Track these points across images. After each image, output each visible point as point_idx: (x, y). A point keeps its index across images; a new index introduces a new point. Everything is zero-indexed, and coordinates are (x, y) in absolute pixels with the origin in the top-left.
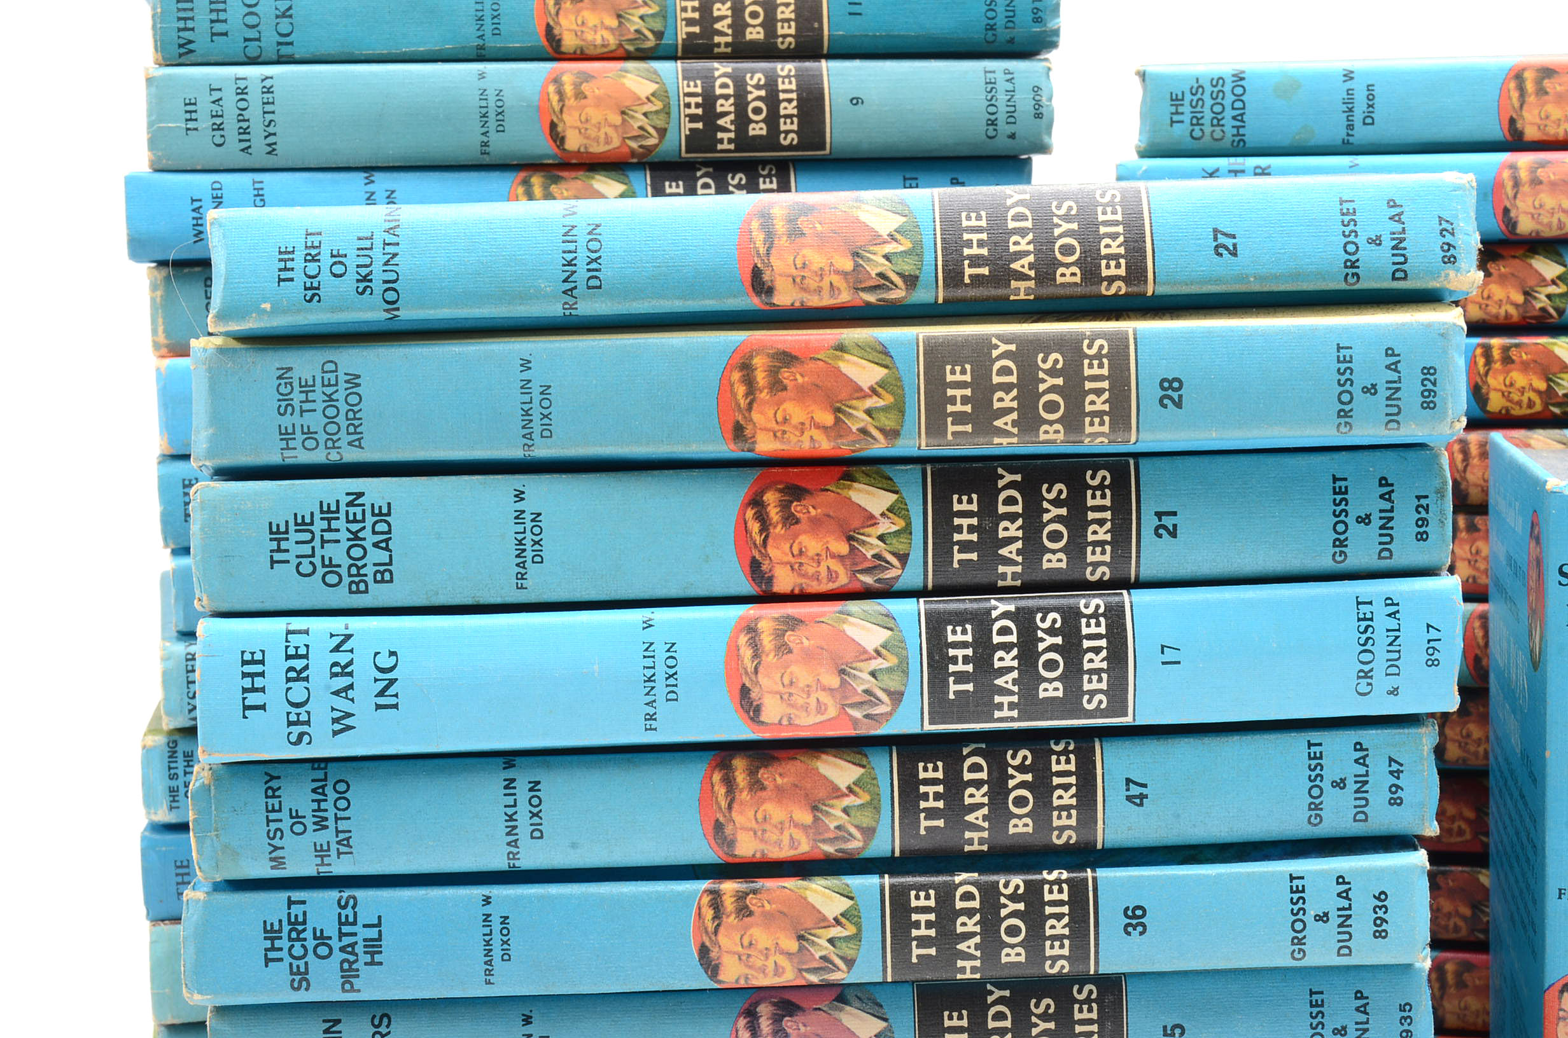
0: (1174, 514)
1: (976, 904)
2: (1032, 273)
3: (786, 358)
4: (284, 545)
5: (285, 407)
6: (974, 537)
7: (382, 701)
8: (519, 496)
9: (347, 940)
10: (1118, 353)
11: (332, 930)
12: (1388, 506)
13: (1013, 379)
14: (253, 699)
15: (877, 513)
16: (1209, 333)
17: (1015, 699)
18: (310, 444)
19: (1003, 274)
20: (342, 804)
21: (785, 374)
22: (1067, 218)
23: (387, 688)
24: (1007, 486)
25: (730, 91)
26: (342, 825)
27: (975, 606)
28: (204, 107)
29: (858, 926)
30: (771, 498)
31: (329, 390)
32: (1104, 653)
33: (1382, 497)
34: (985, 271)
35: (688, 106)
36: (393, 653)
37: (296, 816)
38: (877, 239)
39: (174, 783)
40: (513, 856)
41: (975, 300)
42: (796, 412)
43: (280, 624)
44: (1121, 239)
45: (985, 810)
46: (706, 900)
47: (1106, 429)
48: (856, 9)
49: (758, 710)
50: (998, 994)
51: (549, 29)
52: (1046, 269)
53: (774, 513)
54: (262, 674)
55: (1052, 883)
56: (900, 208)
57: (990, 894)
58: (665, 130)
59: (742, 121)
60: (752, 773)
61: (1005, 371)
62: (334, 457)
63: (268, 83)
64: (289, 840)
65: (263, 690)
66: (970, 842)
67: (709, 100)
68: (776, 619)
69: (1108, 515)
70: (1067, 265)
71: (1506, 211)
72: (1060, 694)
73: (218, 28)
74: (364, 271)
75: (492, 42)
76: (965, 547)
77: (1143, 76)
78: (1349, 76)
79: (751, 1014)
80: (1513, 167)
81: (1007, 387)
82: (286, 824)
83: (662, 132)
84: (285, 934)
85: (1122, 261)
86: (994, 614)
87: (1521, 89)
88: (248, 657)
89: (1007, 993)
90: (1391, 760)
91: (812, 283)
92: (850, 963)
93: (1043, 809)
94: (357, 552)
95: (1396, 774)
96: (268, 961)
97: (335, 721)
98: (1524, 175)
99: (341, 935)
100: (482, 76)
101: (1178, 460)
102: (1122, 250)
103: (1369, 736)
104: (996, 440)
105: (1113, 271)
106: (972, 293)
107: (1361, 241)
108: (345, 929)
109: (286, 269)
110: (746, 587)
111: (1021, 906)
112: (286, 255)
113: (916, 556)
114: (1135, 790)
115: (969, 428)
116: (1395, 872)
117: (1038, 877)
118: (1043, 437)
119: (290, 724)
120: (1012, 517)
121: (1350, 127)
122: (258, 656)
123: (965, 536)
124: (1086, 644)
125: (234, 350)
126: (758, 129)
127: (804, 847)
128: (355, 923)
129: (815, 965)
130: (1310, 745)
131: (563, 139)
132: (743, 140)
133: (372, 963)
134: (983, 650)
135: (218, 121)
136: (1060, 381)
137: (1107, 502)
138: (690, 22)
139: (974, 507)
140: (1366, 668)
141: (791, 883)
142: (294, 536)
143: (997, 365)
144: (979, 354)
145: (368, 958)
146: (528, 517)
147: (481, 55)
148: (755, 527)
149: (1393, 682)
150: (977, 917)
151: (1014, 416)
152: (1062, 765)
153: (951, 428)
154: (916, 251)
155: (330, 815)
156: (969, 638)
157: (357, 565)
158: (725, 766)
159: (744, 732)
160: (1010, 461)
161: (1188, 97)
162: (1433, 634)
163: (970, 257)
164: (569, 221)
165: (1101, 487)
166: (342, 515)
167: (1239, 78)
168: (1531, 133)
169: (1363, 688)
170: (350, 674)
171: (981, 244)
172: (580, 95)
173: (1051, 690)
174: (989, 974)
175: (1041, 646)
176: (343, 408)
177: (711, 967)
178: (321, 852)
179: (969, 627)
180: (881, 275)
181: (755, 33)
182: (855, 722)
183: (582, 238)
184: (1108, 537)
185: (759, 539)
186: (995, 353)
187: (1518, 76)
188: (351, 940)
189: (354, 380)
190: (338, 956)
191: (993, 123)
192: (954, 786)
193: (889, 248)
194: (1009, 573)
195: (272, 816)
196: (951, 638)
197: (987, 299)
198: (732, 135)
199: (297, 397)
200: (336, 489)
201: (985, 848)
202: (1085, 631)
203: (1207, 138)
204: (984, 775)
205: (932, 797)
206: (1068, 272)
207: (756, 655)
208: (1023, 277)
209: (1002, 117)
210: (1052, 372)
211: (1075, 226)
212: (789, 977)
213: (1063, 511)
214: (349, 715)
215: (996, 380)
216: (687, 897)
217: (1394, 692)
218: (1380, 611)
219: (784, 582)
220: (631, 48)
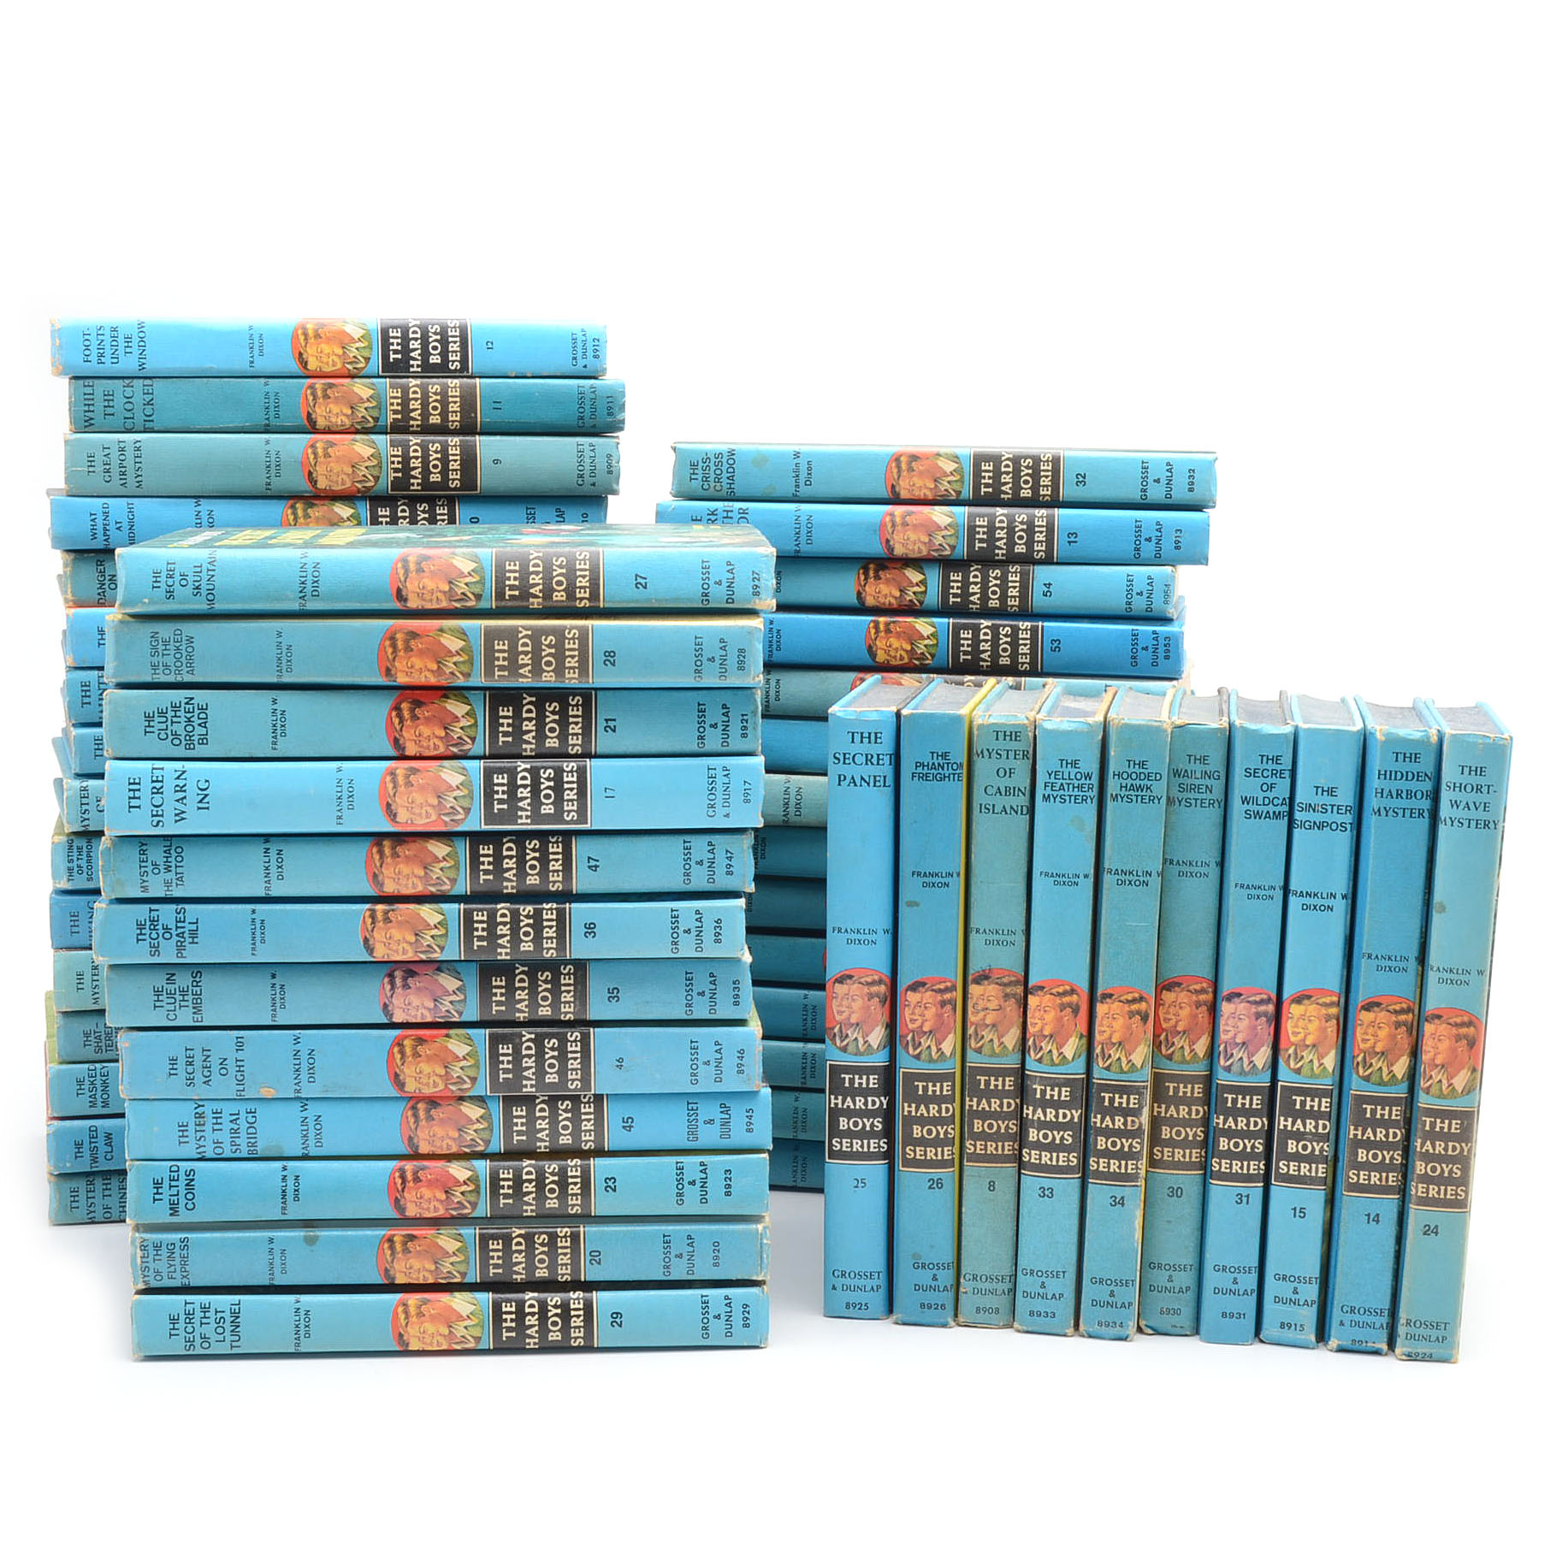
0: (614, 720)
1: (508, 919)
2: (541, 595)
3: (413, 635)
4: (152, 724)
5: (155, 652)
6: (510, 729)
7: (200, 805)
8: (274, 701)
9: (180, 931)
10: (583, 635)
11: (172, 925)
12: (726, 719)
13: (529, 649)
14: (134, 803)
15: (460, 716)
16: (630, 628)
17: (529, 813)
18: (167, 672)
19: (525, 594)
20: (179, 859)
21: (412, 643)
22: (560, 566)
23: (203, 798)
24: (529, 703)
25: (419, 454)
26: (179, 870)
27: (509, 765)
28: (99, 458)
29: (447, 929)
30: (404, 706)
31: (178, 644)
32: (575, 791)
33: (723, 714)
34: (517, 593)
35: (393, 463)
36: (207, 781)
37: (155, 865)
38: (462, 575)
39: (70, 865)
40: (267, 889)
41: (511, 607)
42: (418, 663)
43: (149, 764)
44: (587, 578)
45: (514, 871)
46: (368, 914)
47: (576, 675)
48: (498, 405)
49: (395, 815)
50: (521, 969)
51: (309, 415)
52: (548, 592)
53: (406, 714)
54: (139, 790)
55: (547, 910)
56: (474, 559)
57: (515, 915)
58: (378, 477)
59: (426, 472)
60: (393, 848)
61: (525, 645)
62: (179, 679)
63: (138, 445)
64: (151, 877)
65: (139, 798)
66: (507, 888)
67: (406, 459)
68: (406, 769)
69: (580, 720)
70: (559, 591)
71: (888, 541)
72: (552, 811)
73: (109, 410)
74: (197, 584)
75: (274, 422)
76: (506, 734)
77: (674, 449)
78: (797, 455)
79: (391, 976)
80: (892, 515)
81: (526, 653)
82: (149, 869)
83: (377, 479)
84: (147, 927)
85: (588, 590)
86: (519, 769)
87: (899, 467)
88: (132, 781)
89: (526, 969)
90: (727, 851)
91: (427, 597)
92: (442, 948)
93: (544, 872)
94: (190, 728)
95: (730, 858)
96: (138, 940)
97: (176, 815)
98: (898, 520)
99: (177, 927)
100: (267, 442)
101: (617, 692)
102: (588, 584)
103: (716, 839)
104: (521, 680)
105: (582, 595)
106: (510, 604)
107: (711, 583)
108: (179, 925)
109: (156, 582)
110: (392, 753)
111: (531, 921)
112: (157, 574)
113: (480, 738)
114: (593, 863)
115: (506, 673)
116: (726, 909)
117: (540, 906)
118: (544, 679)
119: (153, 816)
120: (530, 719)
121: (797, 486)
122: (137, 781)
123: (505, 729)
124: (566, 786)
125: (129, 622)
126: (435, 477)
127: (419, 888)
128: (184, 922)
129: (424, 949)
130: (685, 842)
131: (316, 482)
132: (425, 484)
133: (193, 943)
134: (513, 787)
135: (108, 467)
136: (553, 651)
137: (580, 713)
138: (395, 412)
139: (510, 714)
140: (712, 803)
141: (412, 906)
142: (157, 719)
143: (521, 642)
144: (512, 635)
145: (191, 940)
146: (279, 712)
147: (267, 430)
148: (396, 721)
149: (726, 811)
150: (508, 926)
151: (530, 667)
152: (555, 849)
153: (497, 673)
154: (482, 582)
155: (173, 864)
156: (505, 781)
157: (189, 735)
158: (379, 845)
159: (389, 828)
160: (530, 690)
161: (701, 464)
162: (747, 786)
163: (509, 586)
164: (303, 561)
165: (577, 705)
166: (182, 709)
167: (731, 453)
168: (904, 494)
169: (711, 813)
170: (185, 791)
171: (515, 579)
172: (327, 455)
173: (547, 809)
174: (515, 957)
175: (542, 787)
176: (185, 654)
177: (370, 950)
178: (168, 884)
179: (505, 776)
180: (463, 594)
181: (435, 419)
182: (446, 823)
183: (310, 569)
184: (580, 731)
185: (398, 728)
186: (520, 635)
187: (897, 459)
188: (182, 930)
189: (190, 640)
190: (176, 938)
191: (581, 476)
192: (498, 858)
193: (468, 580)
194: (528, 748)
195: (143, 864)
196: (496, 781)
197: (517, 607)
198: (420, 481)
199: (161, 647)
200: (179, 695)
201: (514, 891)
202: (565, 779)
203: (712, 489)
204: (514, 853)
205: (486, 863)
206: (559, 594)
207: (395, 787)
208: (536, 597)
209: (587, 473)
210: (549, 646)
211: (564, 571)
212: (410, 956)
213: (557, 717)
214: (183, 812)
215: (520, 649)
216: (357, 912)
217: (727, 815)
218: (720, 773)
219: (411, 750)
220: (359, 427)
